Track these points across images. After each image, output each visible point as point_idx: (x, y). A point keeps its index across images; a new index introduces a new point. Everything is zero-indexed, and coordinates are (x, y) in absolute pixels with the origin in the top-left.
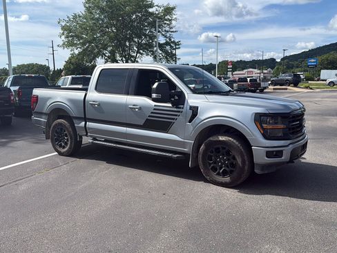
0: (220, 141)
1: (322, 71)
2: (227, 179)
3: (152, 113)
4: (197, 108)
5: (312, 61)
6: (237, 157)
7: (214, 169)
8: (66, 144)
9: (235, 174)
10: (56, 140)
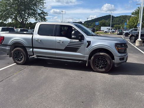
0: (101, 55)
1: (101, 27)
2: (104, 70)
3: (69, 44)
4: (90, 41)
5: (97, 23)
6: (108, 61)
7: (98, 66)
8: (21, 59)
9: (107, 68)
10: (16, 57)
